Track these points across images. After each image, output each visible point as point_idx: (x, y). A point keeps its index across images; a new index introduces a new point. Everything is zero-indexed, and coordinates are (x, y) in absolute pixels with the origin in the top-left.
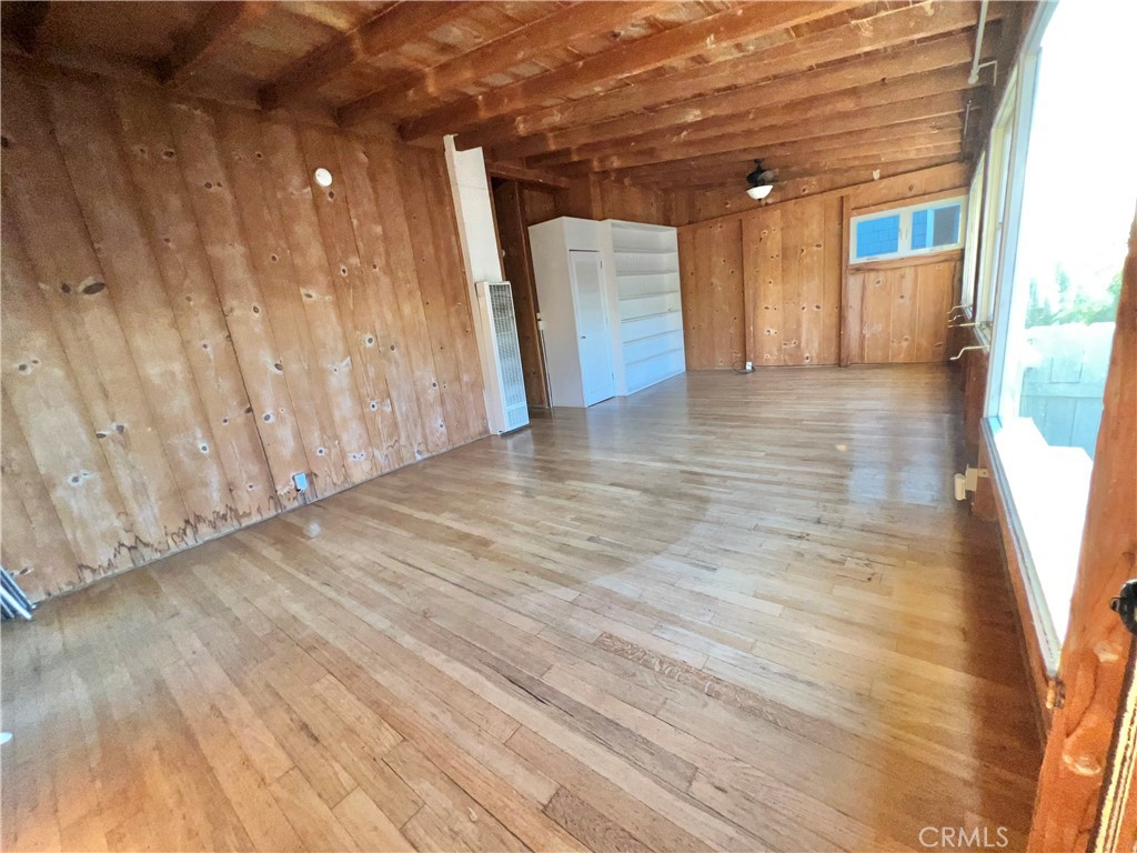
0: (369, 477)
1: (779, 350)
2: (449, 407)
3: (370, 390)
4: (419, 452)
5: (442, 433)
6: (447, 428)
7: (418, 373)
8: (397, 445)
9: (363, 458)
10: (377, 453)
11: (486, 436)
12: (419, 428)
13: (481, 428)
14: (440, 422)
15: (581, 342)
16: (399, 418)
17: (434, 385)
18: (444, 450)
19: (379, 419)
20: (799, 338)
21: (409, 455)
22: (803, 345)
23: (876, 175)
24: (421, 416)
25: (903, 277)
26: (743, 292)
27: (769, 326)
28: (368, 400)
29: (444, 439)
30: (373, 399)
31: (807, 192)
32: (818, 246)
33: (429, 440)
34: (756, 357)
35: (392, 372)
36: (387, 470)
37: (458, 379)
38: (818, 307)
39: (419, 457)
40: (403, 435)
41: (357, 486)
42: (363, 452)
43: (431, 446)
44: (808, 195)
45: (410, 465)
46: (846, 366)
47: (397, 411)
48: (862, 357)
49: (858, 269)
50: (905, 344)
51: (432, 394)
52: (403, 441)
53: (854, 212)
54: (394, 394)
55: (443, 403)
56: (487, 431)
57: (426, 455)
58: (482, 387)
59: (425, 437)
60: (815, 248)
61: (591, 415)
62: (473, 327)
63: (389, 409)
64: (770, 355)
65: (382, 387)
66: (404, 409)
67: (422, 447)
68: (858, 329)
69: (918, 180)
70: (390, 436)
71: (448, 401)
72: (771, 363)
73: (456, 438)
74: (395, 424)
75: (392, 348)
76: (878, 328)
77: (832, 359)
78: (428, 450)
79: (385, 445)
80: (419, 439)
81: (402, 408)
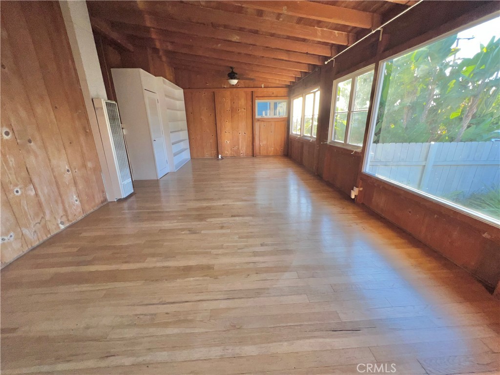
0: (21, 253)
1: (231, 150)
2: (80, 187)
3: (12, 177)
4: (62, 223)
5: (77, 206)
6: (81, 201)
7: (54, 162)
8: (43, 222)
9: (12, 239)
10: (26, 231)
11: (106, 203)
12: (60, 205)
13: (102, 199)
14: (75, 197)
15: (154, 143)
16: (43, 199)
17: (68, 171)
18: (80, 218)
19: (24, 203)
20: (239, 145)
21: (54, 227)
22: (240, 148)
23: (263, 86)
24: (61, 196)
25: (271, 125)
26: (216, 124)
27: (227, 140)
28: (11, 187)
29: (80, 210)
30: (16, 185)
31: (239, 86)
32: (244, 109)
33: (69, 212)
34: (222, 152)
35: (32, 161)
36: (37, 243)
37: (84, 166)
38: (245, 133)
39: (62, 227)
40: (47, 212)
41: (10, 264)
42: (12, 234)
43: (70, 218)
44: (240, 88)
45: (57, 235)
46: (256, 156)
47: (40, 193)
48: (260, 153)
49: (258, 120)
50: (272, 149)
51: (68, 177)
52: (48, 217)
53: (257, 98)
54: (36, 180)
55: (75, 183)
56: (106, 200)
57: (67, 225)
58: (101, 171)
59: (65, 211)
60: (243, 110)
61: (161, 184)
62: (90, 130)
63: (33, 193)
64: (228, 152)
65: (24, 174)
66: (46, 191)
67: (64, 219)
68: (258, 143)
69: (275, 91)
70: (37, 215)
71: (79, 181)
72: (228, 155)
73: (87, 207)
74: (40, 204)
75: (30, 141)
76: (265, 142)
77: (250, 153)
78: (68, 220)
79: (33, 223)
80: (61, 213)
81: (44, 191)
